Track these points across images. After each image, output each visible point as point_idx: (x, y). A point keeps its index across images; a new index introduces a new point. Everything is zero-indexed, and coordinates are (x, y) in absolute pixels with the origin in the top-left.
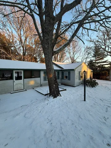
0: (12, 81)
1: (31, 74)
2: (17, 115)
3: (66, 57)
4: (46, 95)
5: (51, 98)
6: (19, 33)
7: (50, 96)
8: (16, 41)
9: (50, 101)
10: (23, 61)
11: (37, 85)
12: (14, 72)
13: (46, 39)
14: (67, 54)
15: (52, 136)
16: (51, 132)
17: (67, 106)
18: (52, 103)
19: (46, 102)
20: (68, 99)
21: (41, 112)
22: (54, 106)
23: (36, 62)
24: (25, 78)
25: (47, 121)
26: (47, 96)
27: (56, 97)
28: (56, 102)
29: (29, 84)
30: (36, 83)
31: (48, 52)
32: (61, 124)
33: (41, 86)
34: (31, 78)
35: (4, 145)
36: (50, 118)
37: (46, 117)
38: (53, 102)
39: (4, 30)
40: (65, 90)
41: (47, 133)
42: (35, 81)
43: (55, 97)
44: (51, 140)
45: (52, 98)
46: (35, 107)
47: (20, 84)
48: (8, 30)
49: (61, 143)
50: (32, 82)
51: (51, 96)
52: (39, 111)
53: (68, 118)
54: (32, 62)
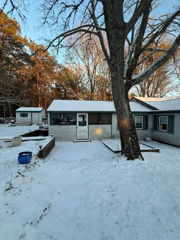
0: (75, 126)
1: (97, 118)
2: (75, 168)
3: (170, 86)
4: (116, 152)
5: (123, 159)
6: (87, 63)
7: (122, 154)
8: (84, 75)
9: (121, 163)
10: (91, 100)
11: (107, 136)
12: (78, 115)
13: (113, 65)
14: (172, 79)
15: (110, 211)
16: (110, 206)
17: (152, 180)
18: (123, 167)
19: (115, 163)
20: (158, 168)
21: (103, 174)
22: (126, 172)
23: (109, 101)
24: (90, 124)
25: (109, 190)
26: (117, 154)
27: (133, 159)
28: (132, 167)
29: (96, 133)
30: (104, 132)
31: (117, 82)
32: (130, 202)
33: (113, 137)
34: (98, 124)
35: (57, 192)
36: (113, 186)
37: (109, 184)
38: (125, 165)
39: (71, 64)
40: (158, 151)
41: (104, 205)
42: (103, 129)
43: (130, 158)
44: (107, 215)
45: (126, 158)
46: (97, 165)
47: (84, 131)
48: (75, 63)
49: (122, 229)
50: (99, 130)
51: (124, 155)
52: (101, 172)
53: (147, 199)
54: (103, 100)
